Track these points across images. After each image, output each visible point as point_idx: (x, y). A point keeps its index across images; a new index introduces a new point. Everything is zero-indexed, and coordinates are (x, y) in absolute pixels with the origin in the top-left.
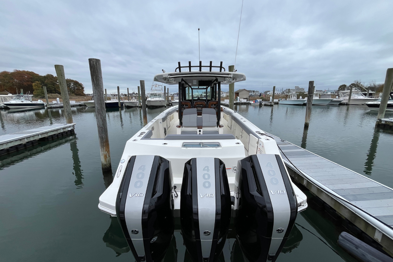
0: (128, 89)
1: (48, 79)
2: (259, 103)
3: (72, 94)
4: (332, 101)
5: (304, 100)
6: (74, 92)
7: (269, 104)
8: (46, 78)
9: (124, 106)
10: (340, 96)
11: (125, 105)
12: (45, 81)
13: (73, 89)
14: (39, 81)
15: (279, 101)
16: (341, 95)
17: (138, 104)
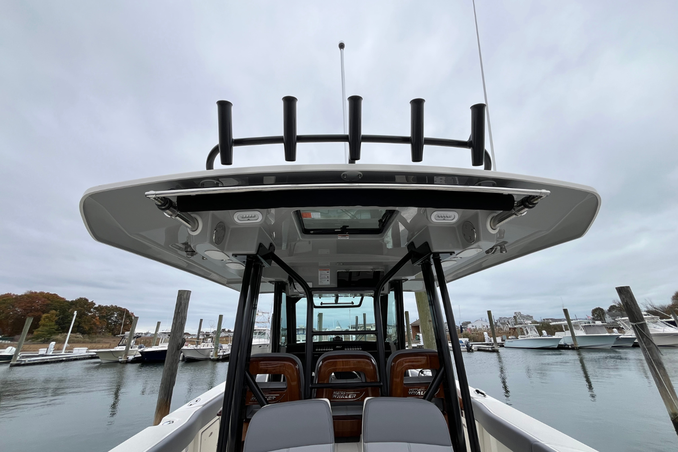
0: (201, 320)
1: (76, 306)
2: (466, 347)
3: (107, 334)
4: (617, 338)
5: (554, 337)
6: (112, 330)
7: (490, 349)
8: (74, 304)
9: (181, 359)
10: (623, 328)
11: (184, 356)
12: (69, 309)
13: (114, 325)
14: (56, 310)
15: (504, 341)
16: (625, 327)
17: (212, 353)
